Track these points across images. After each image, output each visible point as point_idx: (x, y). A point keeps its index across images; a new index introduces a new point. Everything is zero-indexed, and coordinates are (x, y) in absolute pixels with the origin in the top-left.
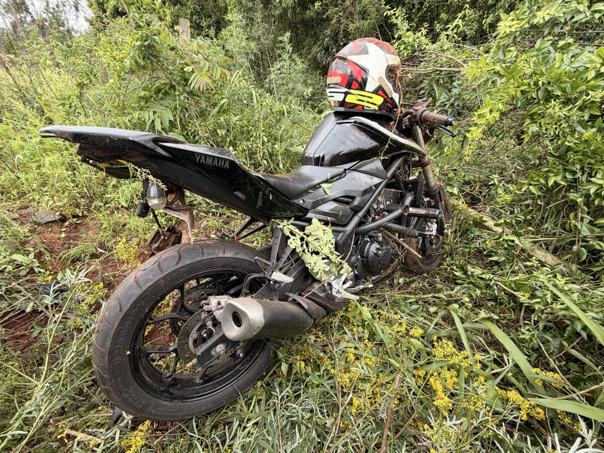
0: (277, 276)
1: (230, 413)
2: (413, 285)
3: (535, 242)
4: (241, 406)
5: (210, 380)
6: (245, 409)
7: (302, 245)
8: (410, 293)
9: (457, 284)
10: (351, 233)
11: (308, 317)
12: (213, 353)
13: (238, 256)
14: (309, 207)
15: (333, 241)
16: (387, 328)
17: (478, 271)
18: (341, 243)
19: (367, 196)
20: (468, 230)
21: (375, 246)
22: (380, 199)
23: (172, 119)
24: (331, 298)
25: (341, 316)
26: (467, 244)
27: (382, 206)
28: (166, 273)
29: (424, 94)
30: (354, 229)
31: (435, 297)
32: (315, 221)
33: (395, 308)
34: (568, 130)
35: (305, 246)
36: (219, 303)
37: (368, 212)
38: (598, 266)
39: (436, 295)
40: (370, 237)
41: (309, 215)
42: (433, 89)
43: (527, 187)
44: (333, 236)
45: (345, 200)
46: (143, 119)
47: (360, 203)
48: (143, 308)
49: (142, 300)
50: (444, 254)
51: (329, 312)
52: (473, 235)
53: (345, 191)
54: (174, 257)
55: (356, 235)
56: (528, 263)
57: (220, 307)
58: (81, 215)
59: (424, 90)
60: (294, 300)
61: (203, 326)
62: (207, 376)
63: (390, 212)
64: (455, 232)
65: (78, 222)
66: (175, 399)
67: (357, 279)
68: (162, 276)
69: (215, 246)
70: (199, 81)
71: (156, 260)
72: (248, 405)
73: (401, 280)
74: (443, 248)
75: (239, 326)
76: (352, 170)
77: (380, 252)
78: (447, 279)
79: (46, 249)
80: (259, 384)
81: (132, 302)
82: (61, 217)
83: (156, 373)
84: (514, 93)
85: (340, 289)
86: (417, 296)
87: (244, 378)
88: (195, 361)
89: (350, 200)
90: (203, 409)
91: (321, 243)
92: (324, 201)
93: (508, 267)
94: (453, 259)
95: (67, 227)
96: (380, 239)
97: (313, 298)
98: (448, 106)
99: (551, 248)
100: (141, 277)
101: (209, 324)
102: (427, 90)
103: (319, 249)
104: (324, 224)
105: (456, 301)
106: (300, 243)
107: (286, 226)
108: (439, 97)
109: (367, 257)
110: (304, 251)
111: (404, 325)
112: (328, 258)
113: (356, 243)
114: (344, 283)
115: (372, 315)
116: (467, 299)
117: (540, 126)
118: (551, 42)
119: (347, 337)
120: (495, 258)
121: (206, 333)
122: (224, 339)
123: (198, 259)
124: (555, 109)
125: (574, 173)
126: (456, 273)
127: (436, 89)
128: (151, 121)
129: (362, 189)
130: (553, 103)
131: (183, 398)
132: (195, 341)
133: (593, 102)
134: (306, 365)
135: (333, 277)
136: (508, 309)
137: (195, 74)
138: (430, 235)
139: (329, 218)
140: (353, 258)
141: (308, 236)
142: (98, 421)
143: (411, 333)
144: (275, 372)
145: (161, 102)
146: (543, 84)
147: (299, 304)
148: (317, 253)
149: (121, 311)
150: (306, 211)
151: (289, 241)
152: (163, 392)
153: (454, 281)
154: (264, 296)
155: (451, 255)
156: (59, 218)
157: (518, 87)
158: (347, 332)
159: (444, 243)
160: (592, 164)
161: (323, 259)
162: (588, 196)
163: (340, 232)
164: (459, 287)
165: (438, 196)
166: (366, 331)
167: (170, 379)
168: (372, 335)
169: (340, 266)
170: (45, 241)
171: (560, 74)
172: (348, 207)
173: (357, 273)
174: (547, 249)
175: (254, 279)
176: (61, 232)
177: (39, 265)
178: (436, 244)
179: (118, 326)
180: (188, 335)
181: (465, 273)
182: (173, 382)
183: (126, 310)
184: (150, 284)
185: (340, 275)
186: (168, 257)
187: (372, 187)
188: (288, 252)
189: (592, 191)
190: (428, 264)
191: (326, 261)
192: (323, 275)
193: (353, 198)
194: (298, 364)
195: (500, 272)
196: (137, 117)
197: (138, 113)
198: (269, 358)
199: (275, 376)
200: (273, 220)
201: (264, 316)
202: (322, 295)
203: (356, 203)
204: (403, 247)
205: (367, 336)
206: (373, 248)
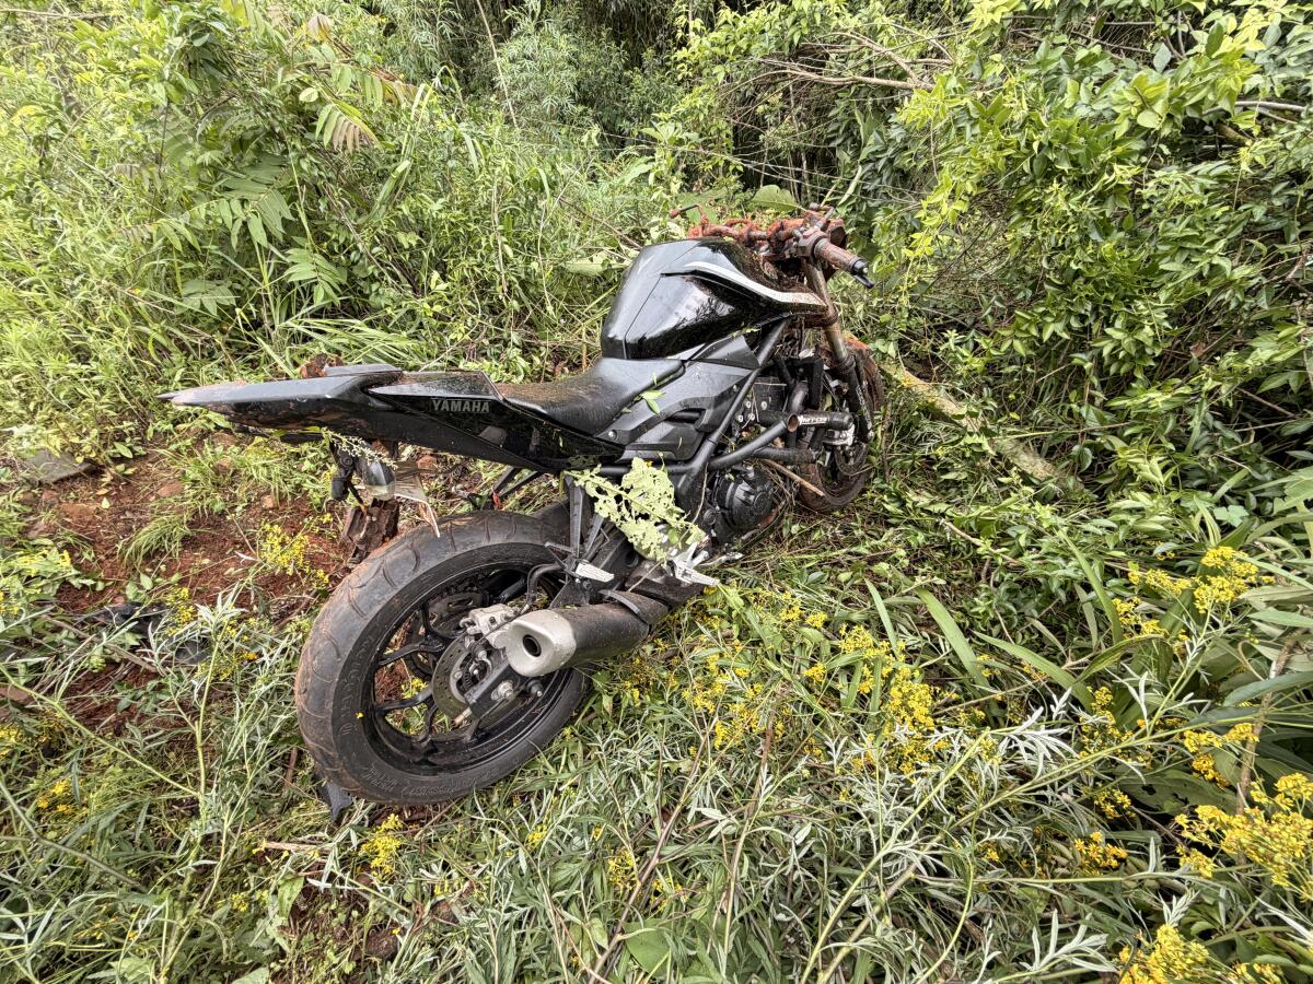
0: (586, 570)
1: (528, 780)
2: (816, 536)
3: (1021, 440)
4: (545, 767)
5: (488, 736)
6: (552, 770)
7: (619, 509)
8: (809, 552)
9: (888, 525)
10: (701, 473)
11: (641, 624)
12: (494, 697)
13: (512, 541)
14: (624, 442)
15: (671, 491)
16: (770, 615)
17: (924, 500)
18: (684, 492)
19: (725, 405)
20: (911, 424)
21: (744, 487)
22: (748, 404)
23: (289, 217)
24: (673, 584)
25: (694, 605)
26: (910, 450)
27: (751, 417)
28: (400, 587)
29: (837, 131)
30: (704, 464)
31: (850, 553)
32: (638, 463)
33: (783, 582)
34: (1077, 238)
35: (624, 509)
36: (493, 621)
37: (729, 431)
38: (1109, 476)
39: (854, 549)
40: (735, 472)
41: (627, 454)
42: (855, 121)
43: (1009, 342)
44: (670, 483)
45: (686, 416)
46: (220, 221)
47: (712, 420)
48: (372, 646)
49: (370, 634)
50: (870, 471)
51: (672, 607)
52: (919, 433)
53: (686, 401)
54: (407, 559)
55: (710, 471)
56: (1004, 480)
57: (494, 626)
58: (129, 455)
59: (837, 121)
60: (611, 599)
61: (471, 657)
62: (482, 730)
63: (768, 425)
64: (890, 429)
65: (130, 471)
66: (441, 770)
67: (715, 546)
68: (395, 592)
69: (470, 530)
70: (340, 124)
71: (376, 567)
72: (556, 764)
73: (795, 529)
74: (868, 461)
75: (538, 655)
76: (697, 360)
77: (752, 498)
78: (874, 517)
79: (80, 538)
80: (567, 731)
81: (354, 640)
82: (87, 466)
83: (402, 740)
84: (992, 161)
85: (687, 570)
86: (822, 555)
87: (540, 727)
88: (467, 712)
89: (696, 415)
90: (485, 778)
91: (652, 498)
92: (649, 425)
93: (971, 488)
94: (884, 481)
95: (108, 485)
96: (751, 475)
97: (645, 590)
98: (882, 163)
99: (1045, 447)
100: (359, 597)
101: (482, 655)
102: (842, 121)
103: (648, 510)
104: (653, 465)
105: (884, 558)
106: (616, 506)
107: (589, 480)
108: (866, 141)
109: (730, 509)
110: (623, 518)
111: (796, 608)
112: (664, 522)
113: (710, 485)
114: (694, 556)
115: (744, 598)
116: (902, 553)
117: (1035, 227)
118: (1063, 48)
119: (703, 638)
120: (950, 476)
121: (476, 668)
122: (510, 674)
123: (448, 556)
124: (1057, 197)
125: (1082, 318)
126: (889, 507)
127: (859, 121)
128: (239, 224)
129: (715, 393)
130: (1056, 185)
131: (453, 768)
132: (459, 683)
133: (1118, 185)
134: (641, 692)
135: (675, 551)
136: (965, 562)
137: (329, 107)
138: (843, 446)
139: (661, 454)
140: (707, 514)
141: (628, 491)
142: (310, 823)
143: (808, 621)
144: (591, 710)
145: (253, 173)
146: (1041, 146)
147: (622, 606)
148: (646, 517)
149: (338, 655)
150: (622, 448)
151: (597, 506)
152: (420, 763)
153: (884, 520)
154: (566, 602)
155: (882, 472)
156: (83, 468)
157: (1000, 149)
158: (703, 630)
159: (870, 453)
160: (1110, 302)
161: (657, 524)
162: (1099, 359)
163: (682, 474)
164: (891, 531)
165: (855, 374)
166: (735, 627)
167: (425, 743)
168: (745, 631)
169: (685, 534)
170: (68, 520)
171: (1070, 129)
172: (692, 427)
173: (714, 534)
174: (1039, 450)
175: (546, 574)
176: (98, 498)
177: (77, 572)
178: (855, 457)
179: (340, 678)
180: (448, 674)
181: (903, 504)
182: (431, 747)
183: (347, 654)
184: (378, 608)
185: (686, 547)
186: (396, 561)
187: (732, 388)
188: (597, 525)
189: (1106, 352)
190: (841, 494)
191: (662, 527)
192: (658, 551)
193: (701, 411)
194: (628, 695)
195: (959, 498)
196: (203, 217)
197: (205, 205)
198: (579, 689)
199: (592, 716)
200: (566, 472)
201: (575, 637)
202: (658, 580)
203: (706, 418)
204: (791, 480)
205: (736, 634)
206: (740, 491)
